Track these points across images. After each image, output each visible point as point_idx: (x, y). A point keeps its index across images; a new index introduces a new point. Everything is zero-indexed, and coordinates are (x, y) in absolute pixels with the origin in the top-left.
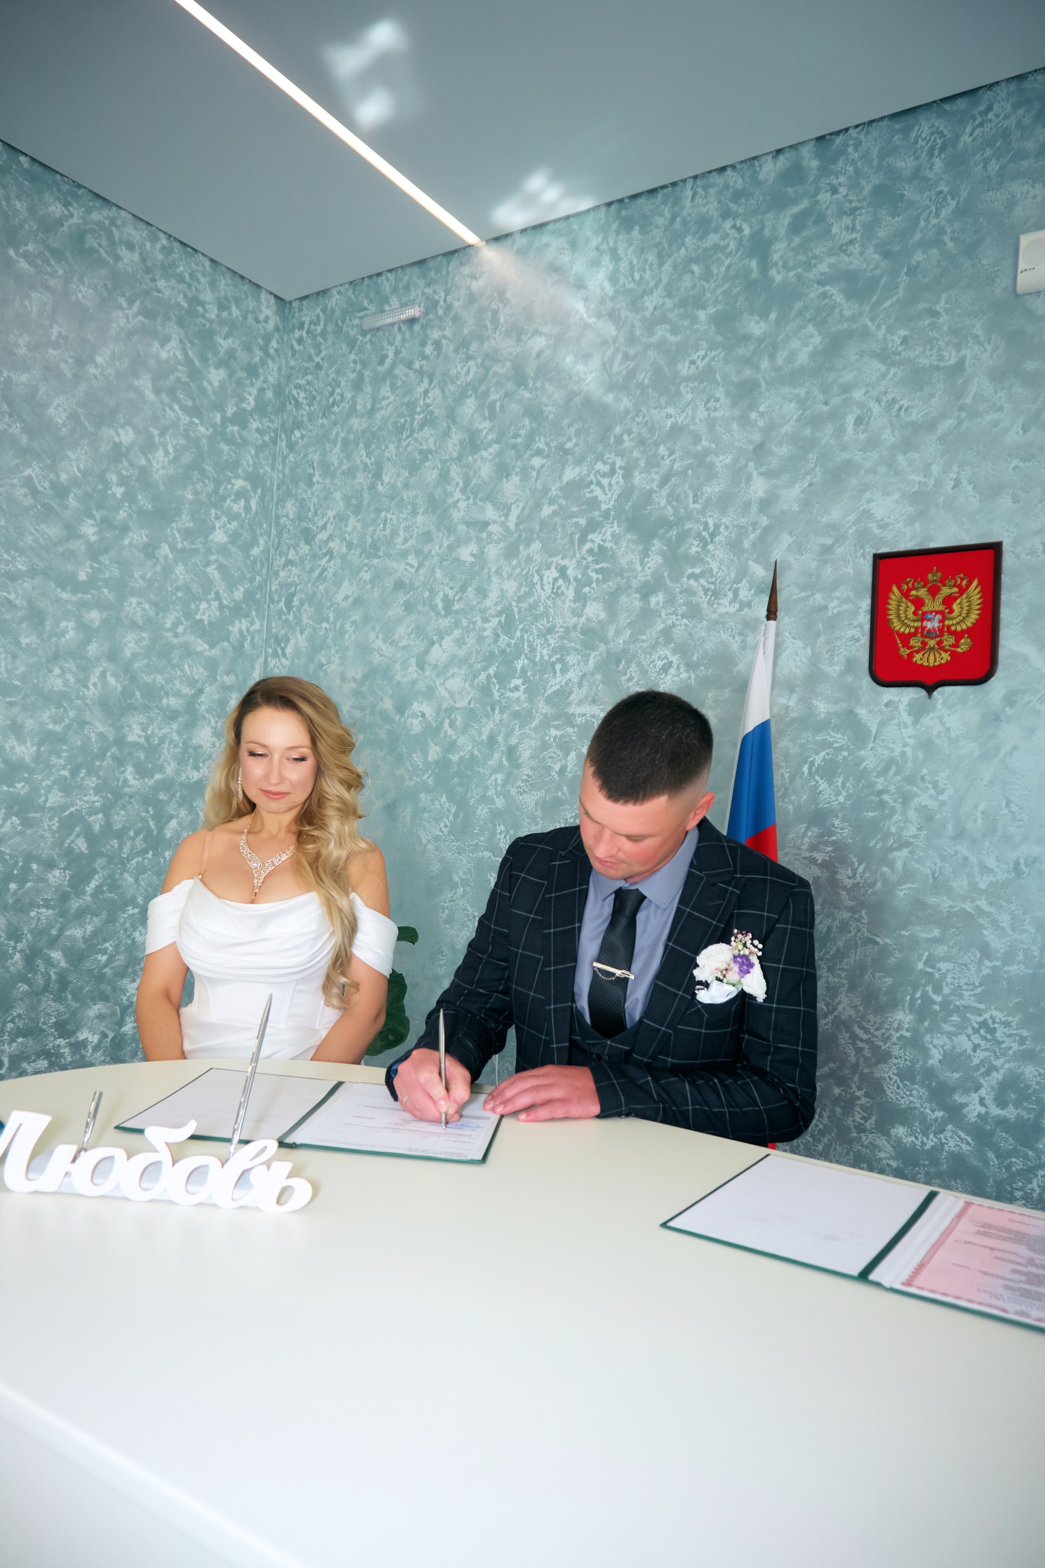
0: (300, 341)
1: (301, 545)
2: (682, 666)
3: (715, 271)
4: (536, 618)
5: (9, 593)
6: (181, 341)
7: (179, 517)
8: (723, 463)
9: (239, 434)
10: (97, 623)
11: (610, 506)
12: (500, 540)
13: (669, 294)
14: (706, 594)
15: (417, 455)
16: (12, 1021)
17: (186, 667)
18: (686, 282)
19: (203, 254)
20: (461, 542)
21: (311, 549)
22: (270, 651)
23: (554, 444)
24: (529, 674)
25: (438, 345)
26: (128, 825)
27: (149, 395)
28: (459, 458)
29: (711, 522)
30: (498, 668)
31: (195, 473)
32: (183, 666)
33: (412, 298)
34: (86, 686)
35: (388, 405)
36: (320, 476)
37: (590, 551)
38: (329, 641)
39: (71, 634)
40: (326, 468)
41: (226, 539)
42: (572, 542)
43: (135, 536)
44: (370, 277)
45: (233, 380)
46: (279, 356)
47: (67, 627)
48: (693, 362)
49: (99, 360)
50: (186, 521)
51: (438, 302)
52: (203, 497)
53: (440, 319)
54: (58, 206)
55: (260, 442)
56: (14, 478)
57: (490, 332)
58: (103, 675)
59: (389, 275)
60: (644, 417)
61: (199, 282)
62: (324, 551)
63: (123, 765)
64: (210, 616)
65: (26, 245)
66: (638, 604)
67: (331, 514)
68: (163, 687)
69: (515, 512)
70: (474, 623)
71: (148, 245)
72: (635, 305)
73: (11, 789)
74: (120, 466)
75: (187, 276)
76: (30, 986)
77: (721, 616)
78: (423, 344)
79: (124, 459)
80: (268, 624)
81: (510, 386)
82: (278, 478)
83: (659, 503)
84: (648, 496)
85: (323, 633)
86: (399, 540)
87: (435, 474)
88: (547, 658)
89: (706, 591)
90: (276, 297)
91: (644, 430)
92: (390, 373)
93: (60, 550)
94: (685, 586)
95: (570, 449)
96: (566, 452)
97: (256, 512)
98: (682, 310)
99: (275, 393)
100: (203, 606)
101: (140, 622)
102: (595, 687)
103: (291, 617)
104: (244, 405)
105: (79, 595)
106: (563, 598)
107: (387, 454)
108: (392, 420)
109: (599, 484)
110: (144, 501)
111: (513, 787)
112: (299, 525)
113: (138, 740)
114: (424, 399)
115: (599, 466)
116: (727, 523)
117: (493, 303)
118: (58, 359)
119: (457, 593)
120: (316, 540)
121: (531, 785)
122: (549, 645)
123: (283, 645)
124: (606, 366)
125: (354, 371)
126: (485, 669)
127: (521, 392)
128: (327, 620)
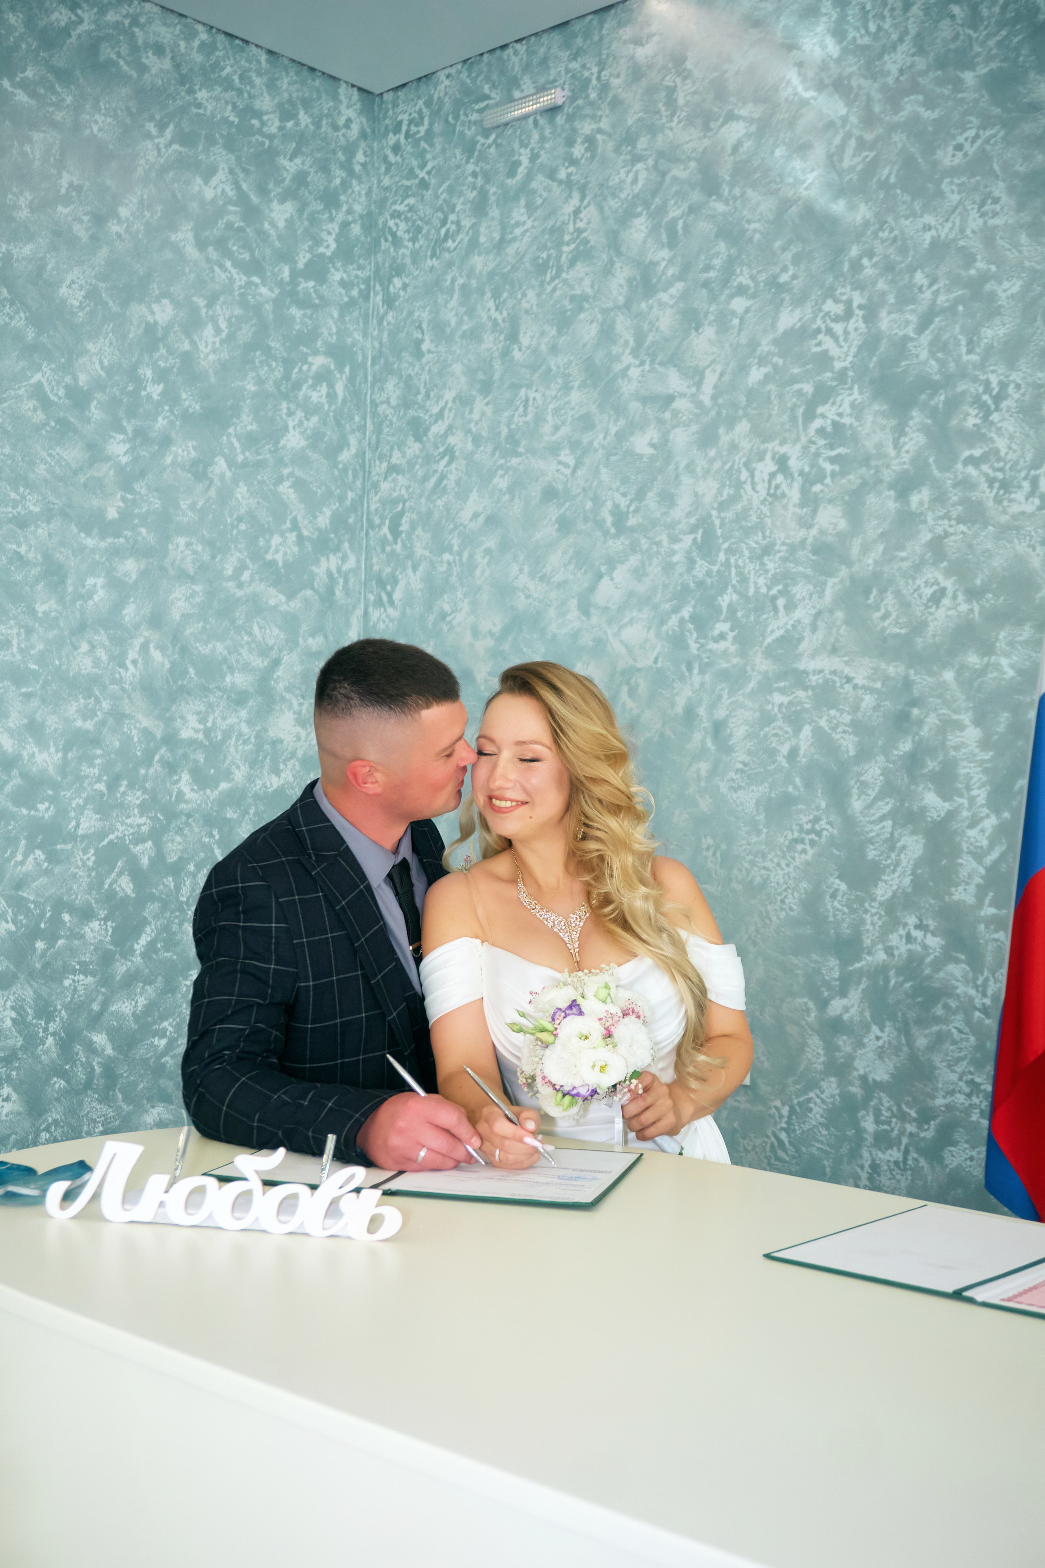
0: (396, 149)
1: (408, 442)
2: (960, 594)
3: (985, 12)
4: (748, 532)
5: (19, 544)
6: (231, 171)
7: (238, 417)
8: (1009, 293)
9: (316, 291)
10: (134, 576)
11: (846, 364)
12: (691, 421)
13: (921, 51)
14: (991, 487)
15: (566, 303)
16: (47, 1130)
17: (256, 630)
18: (945, 30)
19: (257, 46)
20: (635, 426)
21: (424, 447)
22: (371, 598)
23: (762, 277)
24: (739, 614)
25: (590, 142)
26: (186, 856)
27: (191, 251)
28: (628, 305)
29: (994, 379)
30: (694, 607)
31: (258, 353)
32: (251, 627)
33: (551, 78)
34: (123, 665)
35: (523, 234)
36: (432, 341)
37: (821, 431)
38: (453, 579)
39: (101, 594)
40: (439, 329)
41: (303, 443)
42: (793, 419)
43: (180, 451)
44: (491, 51)
45: (305, 216)
46: (368, 174)
47: (95, 585)
48: (959, 147)
49: (124, 212)
50: (247, 423)
51: (588, 80)
52: (270, 387)
53: (592, 104)
54: (63, 11)
55: (346, 299)
56: (20, 388)
57: (664, 120)
58: (145, 647)
59: (518, 46)
60: (891, 231)
61: (251, 84)
62: (441, 450)
63: (175, 772)
64: (285, 554)
65: (24, 71)
66: (892, 505)
67: (449, 395)
68: (225, 660)
69: (711, 379)
70: (658, 544)
71: (183, 44)
72: (872, 71)
73: (32, 813)
74: (156, 355)
75: (236, 78)
76: (68, 1082)
77: (1015, 517)
78: (570, 143)
79: (161, 346)
80: (366, 559)
81: (696, 196)
82: (373, 347)
83: (917, 356)
84: (901, 346)
85: (444, 568)
86: (547, 428)
87: (594, 330)
88: (764, 590)
89: (991, 481)
90: (360, 89)
91: (891, 250)
92: (524, 188)
93: (82, 479)
94: (960, 477)
95: (786, 283)
96: (781, 288)
97: (344, 401)
98: (939, 73)
99: (363, 226)
100: (276, 540)
101: (191, 571)
102: (834, 630)
103: (398, 548)
104: (321, 250)
105: (109, 540)
106: (785, 501)
107: (525, 305)
108: (529, 256)
109: (829, 332)
110: (189, 401)
111: (722, 780)
112: (405, 415)
113: (195, 736)
114: (575, 223)
115: (830, 306)
116: (1019, 381)
117: (667, 78)
118: (69, 219)
119: (632, 501)
120: (430, 434)
121: (749, 777)
122: (767, 571)
123: (389, 588)
124: (833, 160)
125: (474, 188)
126: (676, 610)
127: (712, 204)
128: (449, 549)
